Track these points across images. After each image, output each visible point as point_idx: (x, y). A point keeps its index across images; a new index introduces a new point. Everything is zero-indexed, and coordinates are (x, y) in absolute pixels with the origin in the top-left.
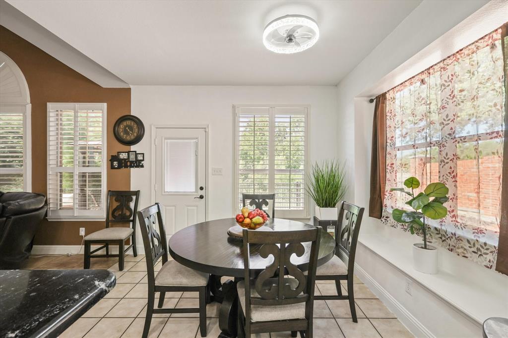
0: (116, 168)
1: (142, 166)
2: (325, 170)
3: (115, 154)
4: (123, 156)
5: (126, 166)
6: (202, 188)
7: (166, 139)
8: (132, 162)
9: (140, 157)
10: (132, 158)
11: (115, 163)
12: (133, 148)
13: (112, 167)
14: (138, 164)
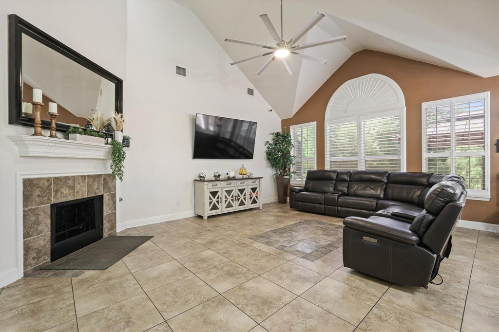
13: (498, 151)
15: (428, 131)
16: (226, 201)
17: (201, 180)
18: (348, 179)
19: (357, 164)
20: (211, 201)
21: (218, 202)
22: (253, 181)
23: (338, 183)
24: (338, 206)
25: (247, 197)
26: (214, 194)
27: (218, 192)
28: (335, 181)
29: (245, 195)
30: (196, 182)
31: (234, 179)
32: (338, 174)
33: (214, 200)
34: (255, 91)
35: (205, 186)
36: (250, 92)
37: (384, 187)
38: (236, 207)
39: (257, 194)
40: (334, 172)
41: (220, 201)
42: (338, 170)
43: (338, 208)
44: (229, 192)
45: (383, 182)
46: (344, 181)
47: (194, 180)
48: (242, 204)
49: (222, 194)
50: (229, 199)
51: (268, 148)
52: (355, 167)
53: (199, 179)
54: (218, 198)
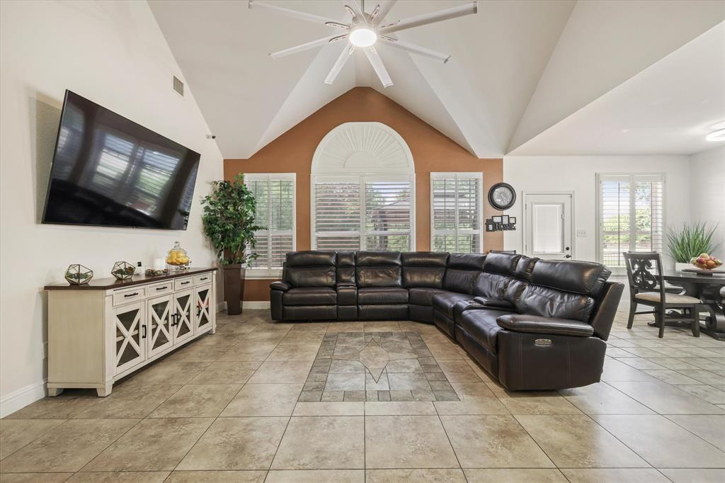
0: (490, 231)
1: (514, 229)
2: (678, 231)
3: (490, 218)
4: (497, 220)
5: (500, 229)
6: (568, 249)
7: (536, 204)
8: (505, 226)
9: (512, 221)
10: (505, 222)
11: (491, 227)
12: (505, 212)
13: (488, 230)
14: (510, 227)
15: (437, 204)
16: (154, 331)
17: (74, 286)
18: (354, 264)
19: (359, 242)
20: (121, 338)
21: (136, 338)
22: (202, 276)
23: (339, 269)
24: (358, 304)
25: (194, 311)
26: (127, 318)
27: (135, 312)
28: (334, 268)
29: (189, 310)
30: (50, 293)
31: (166, 276)
32: (338, 256)
33: (129, 335)
34: (186, 88)
35: (108, 300)
36: (178, 86)
37: (400, 271)
38: (174, 340)
39: (208, 303)
40: (331, 254)
41: (141, 335)
42: (337, 250)
43: (358, 308)
44: (160, 308)
45: (397, 265)
46: (347, 266)
47: (47, 288)
48: (185, 330)
49: (145, 316)
50: (161, 322)
51: (207, 209)
52: (356, 247)
53: (68, 284)
54: (137, 328)
